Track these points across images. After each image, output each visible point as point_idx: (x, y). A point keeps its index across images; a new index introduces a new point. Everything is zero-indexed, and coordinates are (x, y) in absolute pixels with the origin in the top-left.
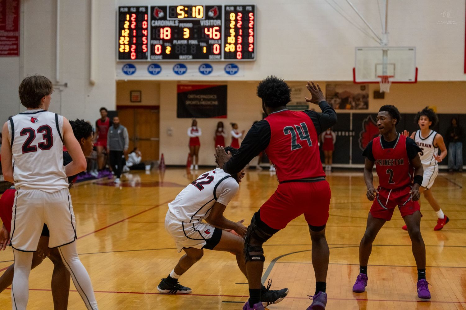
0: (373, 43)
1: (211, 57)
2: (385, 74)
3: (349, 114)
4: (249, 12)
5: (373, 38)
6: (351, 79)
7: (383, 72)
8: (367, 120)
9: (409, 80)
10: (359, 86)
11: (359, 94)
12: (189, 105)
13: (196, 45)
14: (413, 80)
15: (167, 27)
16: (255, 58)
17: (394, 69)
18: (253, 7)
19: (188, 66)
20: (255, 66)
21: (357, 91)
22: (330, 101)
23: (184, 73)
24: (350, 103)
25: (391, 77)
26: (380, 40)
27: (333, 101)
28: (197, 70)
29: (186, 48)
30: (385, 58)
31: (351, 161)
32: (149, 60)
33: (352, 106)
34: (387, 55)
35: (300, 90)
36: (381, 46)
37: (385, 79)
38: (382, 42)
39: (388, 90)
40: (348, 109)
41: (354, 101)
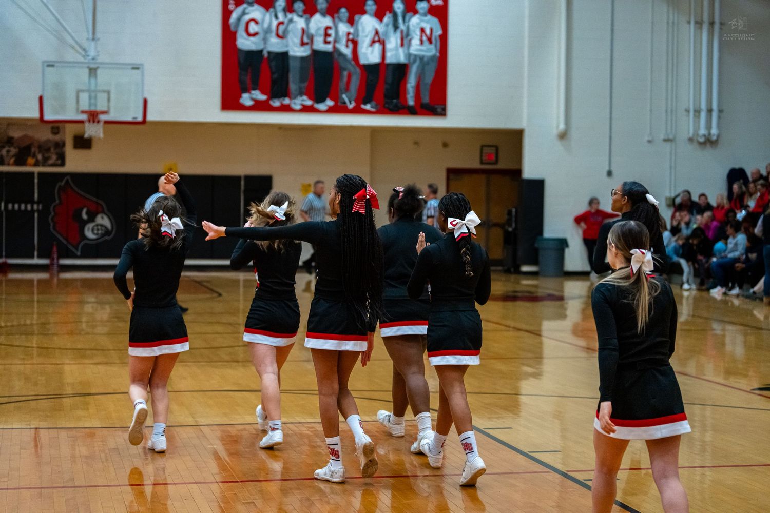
0: (71, 56)
2: (93, 108)
3: (32, 174)
5: (73, 48)
6: (36, 115)
7: (90, 105)
8: (63, 184)
9: (135, 118)
10: (51, 126)
11: (48, 141)
14: (140, 119)
17: (109, 100)
21: (45, 135)
24: (34, 156)
25: (103, 113)
26: (84, 50)
27: (4, 152)
30: (93, 81)
31: (36, 253)
33: (37, 161)
34: (96, 76)
36: (86, 61)
37: (93, 116)
38: (88, 53)
39: (101, 135)
40: (31, 165)
41: (40, 152)
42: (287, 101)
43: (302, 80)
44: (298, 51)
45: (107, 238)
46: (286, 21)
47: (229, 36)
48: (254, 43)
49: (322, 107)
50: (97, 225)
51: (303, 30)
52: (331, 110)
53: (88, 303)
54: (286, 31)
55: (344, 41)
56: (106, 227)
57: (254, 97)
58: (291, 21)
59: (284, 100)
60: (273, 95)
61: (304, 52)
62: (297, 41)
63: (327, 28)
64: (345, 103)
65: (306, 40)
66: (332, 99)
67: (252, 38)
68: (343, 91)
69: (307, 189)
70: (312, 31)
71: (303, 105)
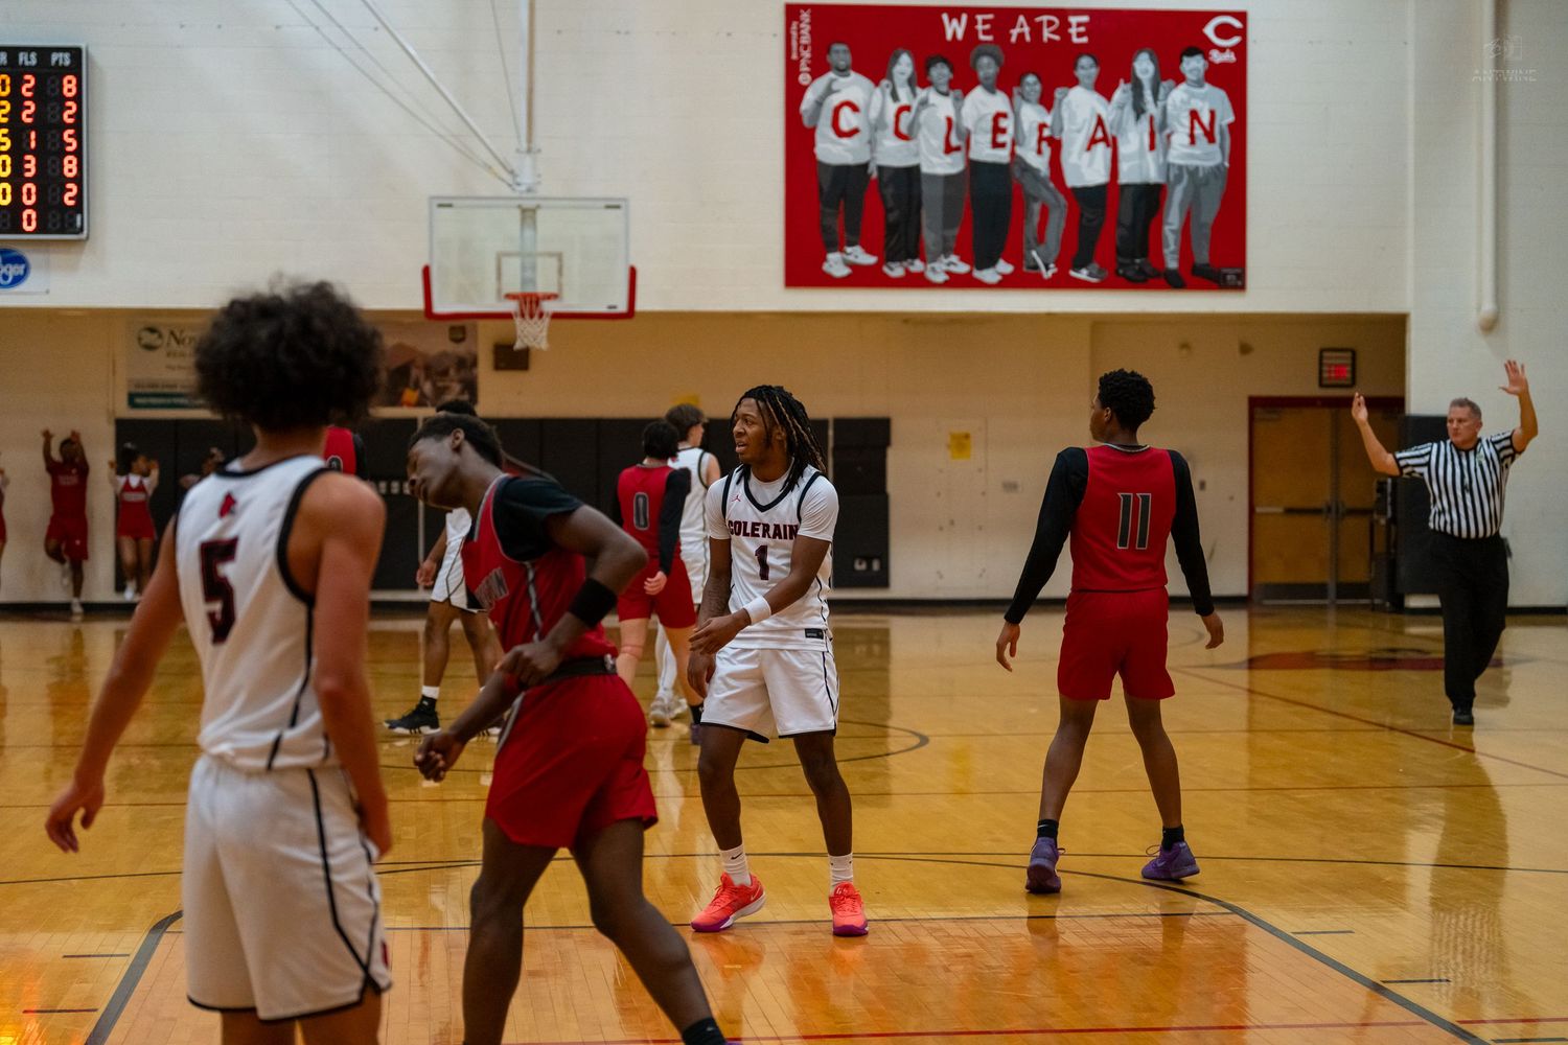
0: (487, 185)
2: (529, 290)
3: (410, 423)
4: (62, 71)
5: (489, 168)
6: (418, 304)
7: (524, 282)
9: (610, 307)
10: (445, 326)
11: (444, 354)
14: (622, 308)
16: (84, 231)
17: (560, 271)
18: (76, 53)
20: (86, 258)
21: (436, 344)
24: (417, 386)
25: (549, 297)
26: (512, 172)
30: (528, 233)
33: (423, 394)
34: (534, 224)
36: (516, 194)
37: (530, 303)
38: (518, 180)
39: (544, 345)
40: (409, 405)
41: (427, 377)
42: (917, 266)
43: (947, 225)
44: (939, 164)
46: (914, 105)
47: (799, 138)
48: (849, 150)
49: (989, 275)
51: (949, 120)
52: (1006, 283)
54: (913, 125)
55: (1033, 141)
57: (851, 258)
58: (924, 103)
59: (912, 264)
60: (890, 255)
61: (952, 165)
62: (940, 144)
63: (998, 116)
64: (1036, 267)
65: (954, 141)
66: (1008, 261)
67: (845, 141)
68: (1032, 241)
69: (961, 443)
70: (968, 122)
71: (948, 273)
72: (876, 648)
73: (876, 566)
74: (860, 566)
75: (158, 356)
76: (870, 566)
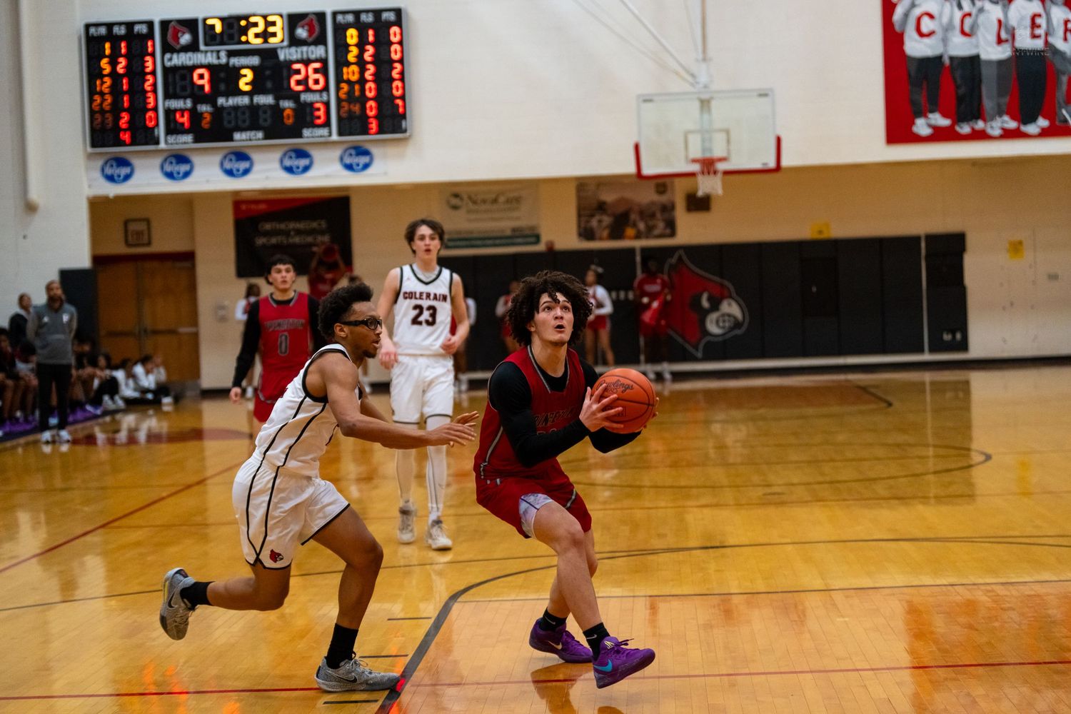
0: (676, 86)
1: (306, 132)
2: (708, 155)
3: (631, 251)
4: (389, 24)
5: (677, 73)
6: (631, 169)
7: (704, 150)
8: (673, 260)
9: (764, 164)
10: (653, 183)
11: (653, 203)
12: (264, 246)
13: (270, 106)
14: (772, 164)
15: (201, 66)
16: (408, 131)
17: (728, 141)
18: (398, 12)
19: (255, 156)
20: (410, 149)
21: (647, 196)
22: (588, 222)
23: (246, 172)
24: (634, 225)
25: (722, 160)
26: (693, 76)
27: (594, 223)
28: (277, 165)
29: (247, 114)
30: (706, 116)
32: (162, 145)
33: (639, 231)
34: (709, 110)
35: (518, 200)
36: (695, 90)
37: (708, 165)
38: (698, 80)
39: (720, 192)
40: (630, 238)
41: (641, 219)
42: (980, 125)
43: (1000, 94)
44: (993, 52)
45: (738, 332)
46: (974, 12)
47: (893, 39)
48: (929, 46)
49: (1032, 129)
50: (723, 315)
51: (1000, 22)
52: (1045, 133)
53: (717, 422)
54: (974, 27)
55: (1060, 32)
56: (735, 318)
57: (933, 122)
58: (981, 10)
59: (976, 123)
60: (959, 118)
61: (1004, 53)
62: (993, 38)
63: (1034, 17)
64: (1065, 119)
65: (1004, 36)
66: (1045, 117)
67: (926, 40)
68: (1063, 104)
69: (1016, 247)
70: (1013, 21)
71: (1003, 129)
72: (961, 395)
73: (958, 336)
74: (947, 337)
75: (461, 213)
76: (954, 337)
